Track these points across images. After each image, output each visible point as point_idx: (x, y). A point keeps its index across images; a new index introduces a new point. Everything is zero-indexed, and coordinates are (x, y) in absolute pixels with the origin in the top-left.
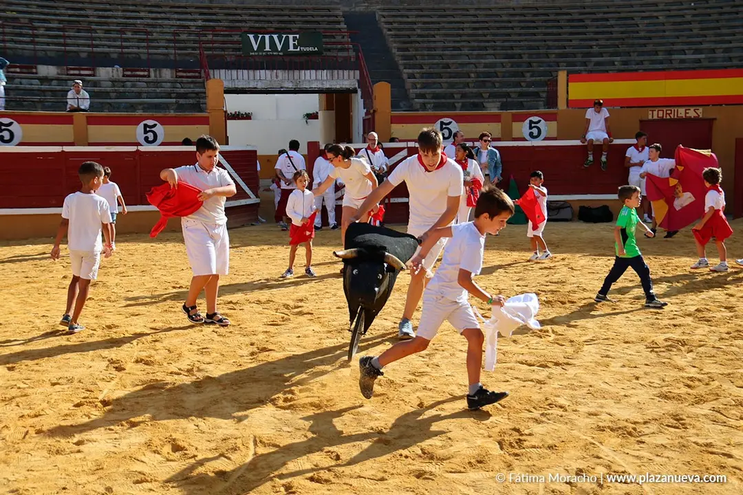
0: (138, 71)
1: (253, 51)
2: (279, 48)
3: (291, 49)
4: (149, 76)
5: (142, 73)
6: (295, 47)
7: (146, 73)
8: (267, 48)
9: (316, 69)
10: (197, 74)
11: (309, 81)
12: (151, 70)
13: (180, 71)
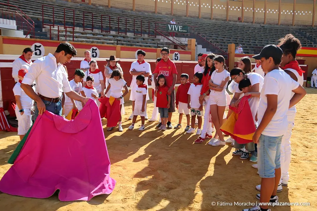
0: (138, 34)
1: (169, 30)
2: (177, 30)
3: (180, 30)
4: (141, 36)
5: (139, 35)
6: (181, 30)
7: (140, 35)
8: (173, 30)
9: (185, 38)
10: (154, 37)
11: (184, 41)
12: (142, 34)
13: (150, 35)
